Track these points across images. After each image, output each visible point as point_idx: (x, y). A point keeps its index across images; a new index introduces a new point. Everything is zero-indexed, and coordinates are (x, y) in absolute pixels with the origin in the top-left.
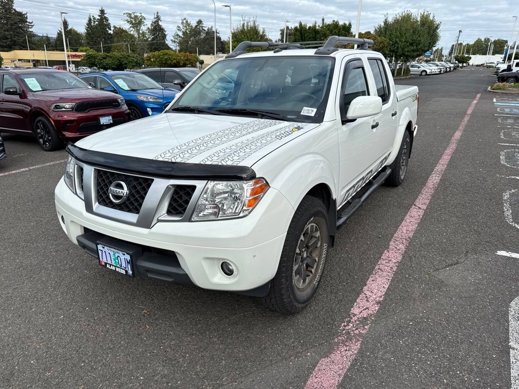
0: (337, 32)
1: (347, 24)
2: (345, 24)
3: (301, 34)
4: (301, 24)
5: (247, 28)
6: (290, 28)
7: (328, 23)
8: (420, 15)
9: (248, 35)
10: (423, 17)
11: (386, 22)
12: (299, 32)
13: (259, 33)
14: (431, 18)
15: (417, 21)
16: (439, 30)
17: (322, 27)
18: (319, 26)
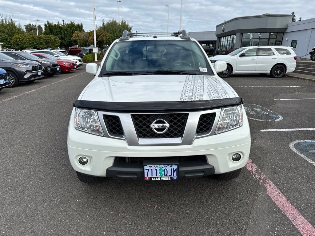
0: (75, 28)
1: (80, 25)
2: (78, 24)
3: (50, 29)
4: (48, 23)
5: (6, 23)
6: (32, 25)
7: (67, 23)
8: (120, 22)
9: (8, 28)
10: (122, 23)
11: (103, 25)
12: (48, 27)
13: (16, 27)
14: (127, 23)
15: (119, 25)
16: (132, 30)
17: (64, 25)
18: (61, 25)
